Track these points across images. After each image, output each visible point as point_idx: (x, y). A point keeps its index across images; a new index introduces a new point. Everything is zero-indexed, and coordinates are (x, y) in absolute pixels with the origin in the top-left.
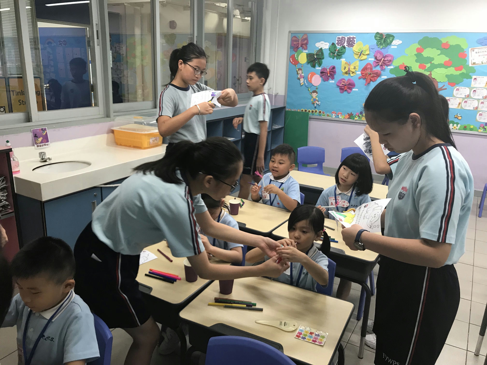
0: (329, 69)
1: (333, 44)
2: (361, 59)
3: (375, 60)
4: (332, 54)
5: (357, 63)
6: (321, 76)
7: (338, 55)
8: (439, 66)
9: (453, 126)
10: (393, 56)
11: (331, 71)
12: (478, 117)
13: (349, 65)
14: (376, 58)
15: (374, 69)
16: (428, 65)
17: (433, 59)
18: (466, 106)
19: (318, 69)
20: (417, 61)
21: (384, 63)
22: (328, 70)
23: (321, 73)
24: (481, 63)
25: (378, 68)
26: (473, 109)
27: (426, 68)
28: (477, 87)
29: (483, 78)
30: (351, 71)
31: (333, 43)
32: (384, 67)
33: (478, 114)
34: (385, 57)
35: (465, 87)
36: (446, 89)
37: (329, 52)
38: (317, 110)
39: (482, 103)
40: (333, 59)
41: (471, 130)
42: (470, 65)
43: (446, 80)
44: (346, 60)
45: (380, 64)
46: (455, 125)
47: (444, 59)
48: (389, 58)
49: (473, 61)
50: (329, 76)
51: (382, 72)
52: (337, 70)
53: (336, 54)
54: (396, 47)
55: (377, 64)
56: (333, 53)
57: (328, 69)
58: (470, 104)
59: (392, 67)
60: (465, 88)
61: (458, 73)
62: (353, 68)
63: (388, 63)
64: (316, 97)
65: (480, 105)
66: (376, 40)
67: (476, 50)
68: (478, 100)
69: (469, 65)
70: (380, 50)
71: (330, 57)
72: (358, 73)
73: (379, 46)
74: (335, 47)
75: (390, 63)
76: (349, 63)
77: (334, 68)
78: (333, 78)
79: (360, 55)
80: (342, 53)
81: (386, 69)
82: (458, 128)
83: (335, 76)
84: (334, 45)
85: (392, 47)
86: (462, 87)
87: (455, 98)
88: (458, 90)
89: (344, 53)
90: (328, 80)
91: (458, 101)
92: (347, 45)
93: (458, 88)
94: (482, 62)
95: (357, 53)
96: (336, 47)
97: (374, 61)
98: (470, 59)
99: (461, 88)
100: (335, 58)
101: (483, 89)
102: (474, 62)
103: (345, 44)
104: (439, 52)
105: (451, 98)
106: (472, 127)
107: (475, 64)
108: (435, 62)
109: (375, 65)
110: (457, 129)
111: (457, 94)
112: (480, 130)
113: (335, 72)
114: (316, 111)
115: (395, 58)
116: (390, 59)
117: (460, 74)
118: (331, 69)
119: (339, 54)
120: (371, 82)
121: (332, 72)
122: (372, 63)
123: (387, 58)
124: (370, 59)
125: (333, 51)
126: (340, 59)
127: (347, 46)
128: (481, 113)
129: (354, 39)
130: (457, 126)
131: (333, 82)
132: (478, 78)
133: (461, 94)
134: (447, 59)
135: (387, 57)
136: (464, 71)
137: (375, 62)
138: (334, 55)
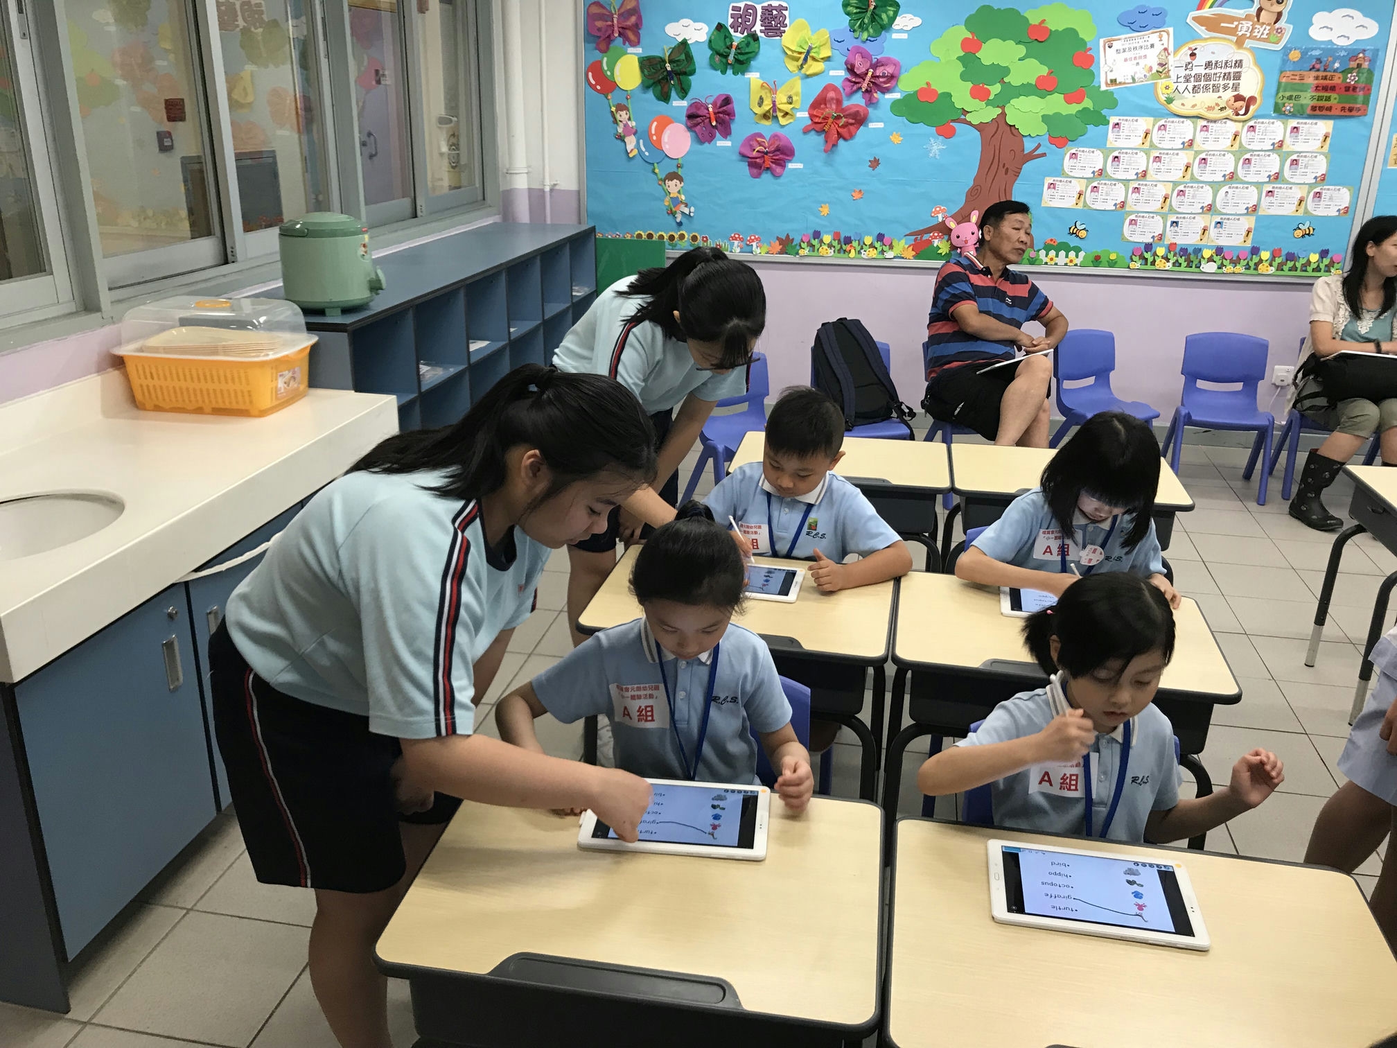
0: (714, 104)
1: (720, 27)
2: (808, 73)
3: (849, 76)
4: (717, 58)
5: (797, 86)
6: (690, 128)
7: (737, 61)
8: (1025, 90)
9: (1067, 256)
10: (899, 63)
11: (719, 113)
12: (1127, 229)
13: (773, 91)
14: (851, 69)
15: (846, 103)
16: (995, 89)
17: (1006, 71)
18: (1095, 200)
19: (680, 104)
20: (964, 77)
21: (874, 83)
22: (711, 110)
23: (690, 117)
24: (1131, 81)
25: (858, 100)
26: (1114, 208)
27: (991, 97)
28: (1121, 149)
29: (1137, 121)
30: (779, 109)
31: (719, 24)
32: (875, 95)
33: (1127, 222)
34: (875, 66)
35: (1092, 150)
36: (1044, 155)
37: (709, 52)
38: (684, 232)
39: (1136, 190)
40: (724, 72)
41: (1112, 264)
42: (1103, 88)
43: (1043, 129)
44: (761, 77)
45: (865, 86)
46: (1072, 254)
47: (1033, 70)
48: (889, 70)
49: (1111, 76)
50: (715, 127)
51: (870, 110)
52: (737, 107)
53: (731, 59)
54: (905, 36)
55: (855, 88)
56: (720, 55)
57: (710, 106)
58: (1107, 194)
59: (896, 96)
60: (1093, 152)
61: (1074, 108)
62: (785, 100)
63: (885, 83)
64: (679, 192)
65: (1132, 197)
66: (848, 14)
67: (1116, 45)
68: (1126, 182)
69: (1099, 87)
70: (863, 45)
71: (713, 67)
72: (799, 115)
73: (857, 34)
74: (726, 37)
75: (893, 82)
76: (773, 87)
77: (727, 101)
78: (726, 133)
79: (805, 60)
80: (750, 55)
81: (882, 102)
82: (1078, 261)
83: (733, 127)
84: (722, 30)
85: (895, 36)
86: (1085, 149)
87: (1069, 179)
88: (1074, 156)
89: (755, 54)
90: (711, 138)
91: (1077, 186)
92: (761, 31)
93: (1073, 151)
94: (1133, 79)
95: (795, 55)
96: (728, 36)
97: (847, 80)
98: (1103, 69)
99: (1083, 151)
100: (730, 72)
101: (1136, 153)
102: (1114, 78)
103: (758, 28)
104: (1022, 50)
105: (1059, 179)
106: (1113, 257)
107: (1116, 84)
108: (1014, 79)
109: (848, 90)
110: (1076, 265)
111: (1073, 168)
112: (1132, 265)
113: (731, 114)
114: (682, 237)
115: (903, 70)
116: (891, 71)
117: (1079, 111)
118: (718, 105)
119: (741, 58)
120: (841, 142)
121: (724, 112)
122: (839, 84)
123: (882, 68)
124: (832, 73)
125: (722, 49)
126: (743, 74)
127: (763, 35)
128: (1133, 217)
129: (784, 12)
130: (1077, 256)
131: (728, 143)
132: (1123, 122)
133: (1083, 168)
134: (1044, 71)
135: (883, 65)
136: (1087, 103)
137: (850, 81)
138: (724, 60)
